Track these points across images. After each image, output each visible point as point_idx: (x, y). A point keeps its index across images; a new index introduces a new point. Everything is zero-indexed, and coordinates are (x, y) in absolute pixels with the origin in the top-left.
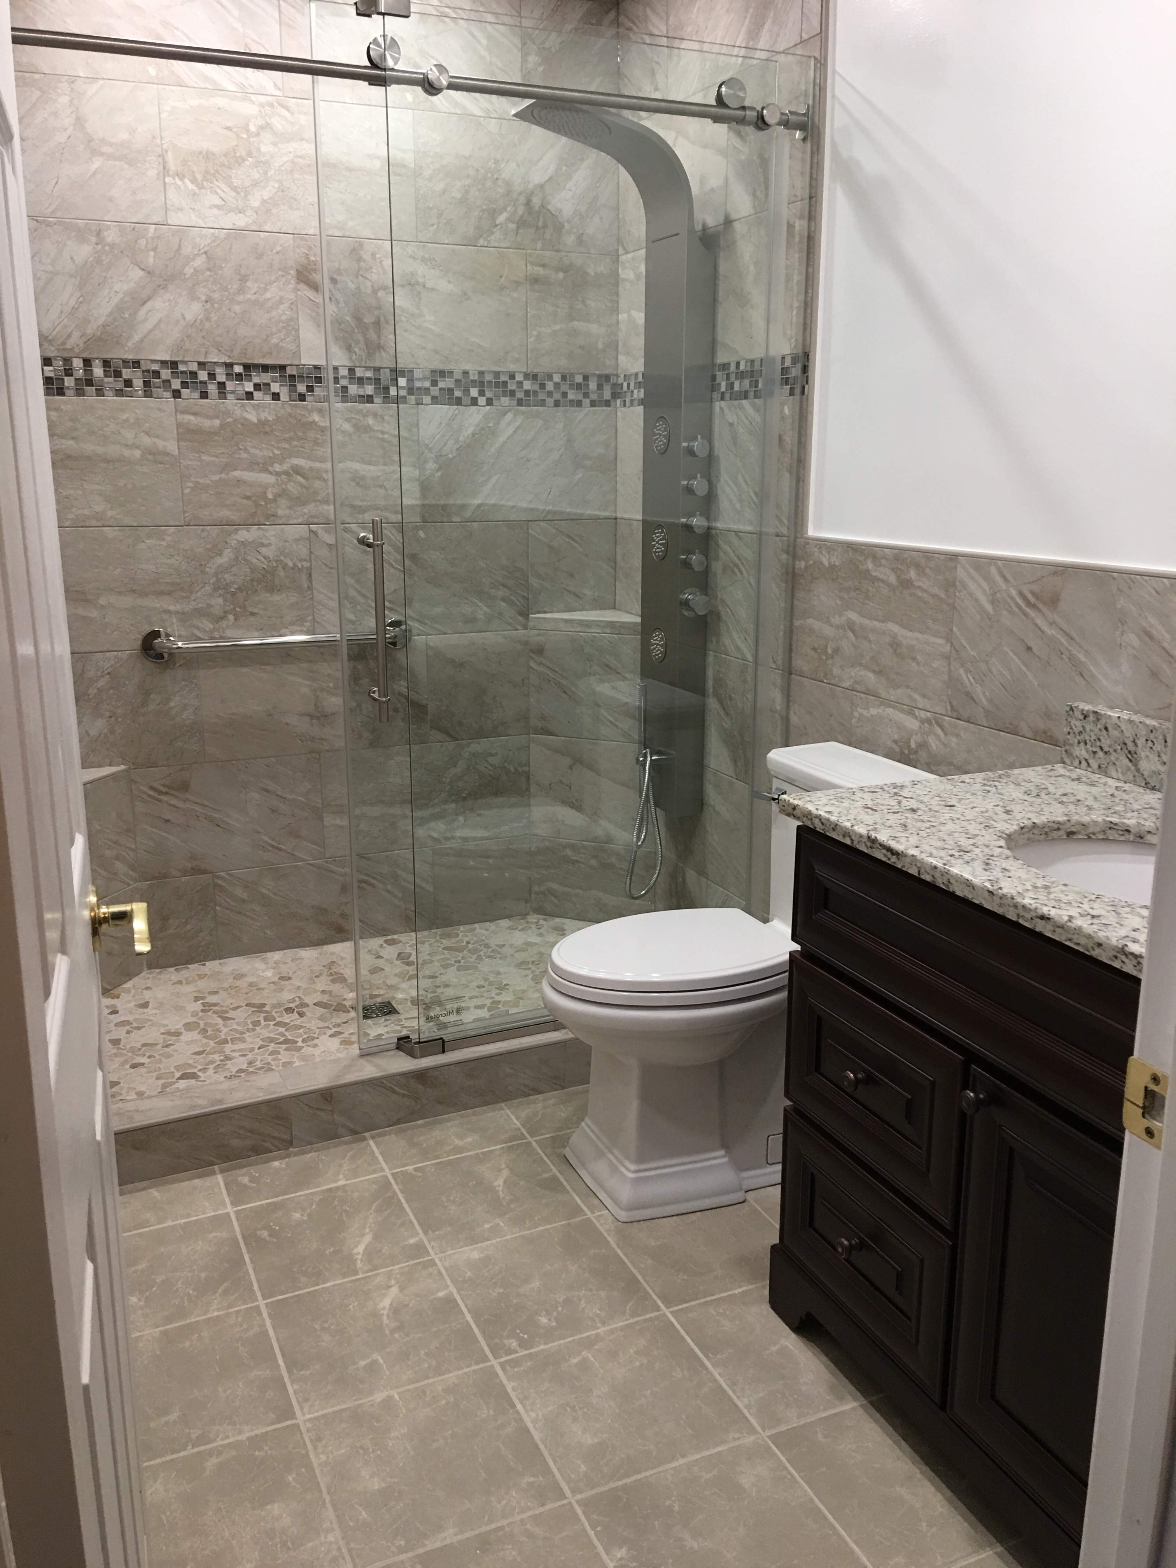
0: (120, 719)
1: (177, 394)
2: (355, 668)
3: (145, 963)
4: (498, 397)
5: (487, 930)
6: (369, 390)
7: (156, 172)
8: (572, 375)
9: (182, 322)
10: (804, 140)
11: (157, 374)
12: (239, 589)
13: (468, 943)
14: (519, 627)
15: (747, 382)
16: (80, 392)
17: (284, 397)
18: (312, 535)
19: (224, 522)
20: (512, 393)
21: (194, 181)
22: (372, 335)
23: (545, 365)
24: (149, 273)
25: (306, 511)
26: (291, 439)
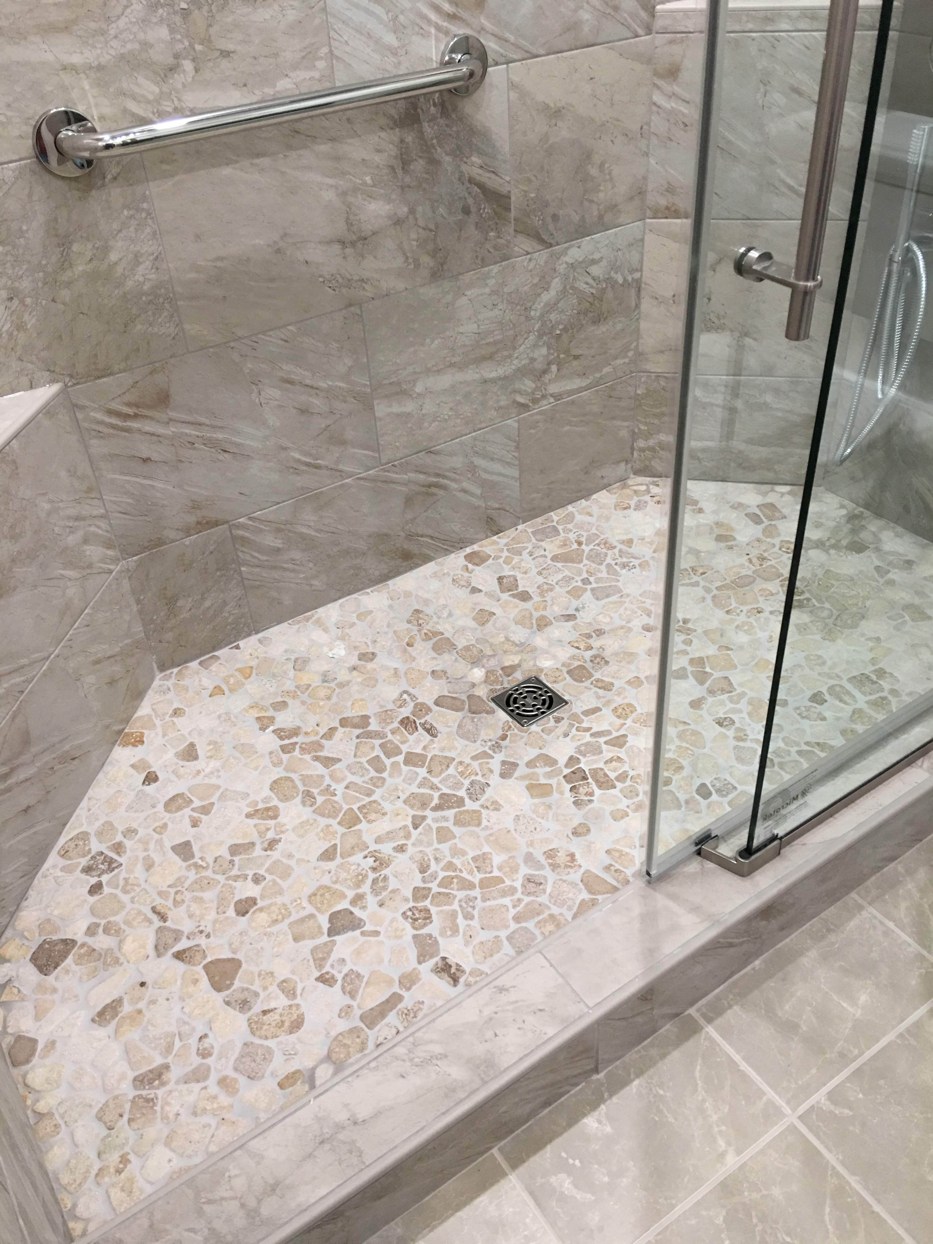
5: (588, 514)
13: (579, 543)
14: (640, 31)
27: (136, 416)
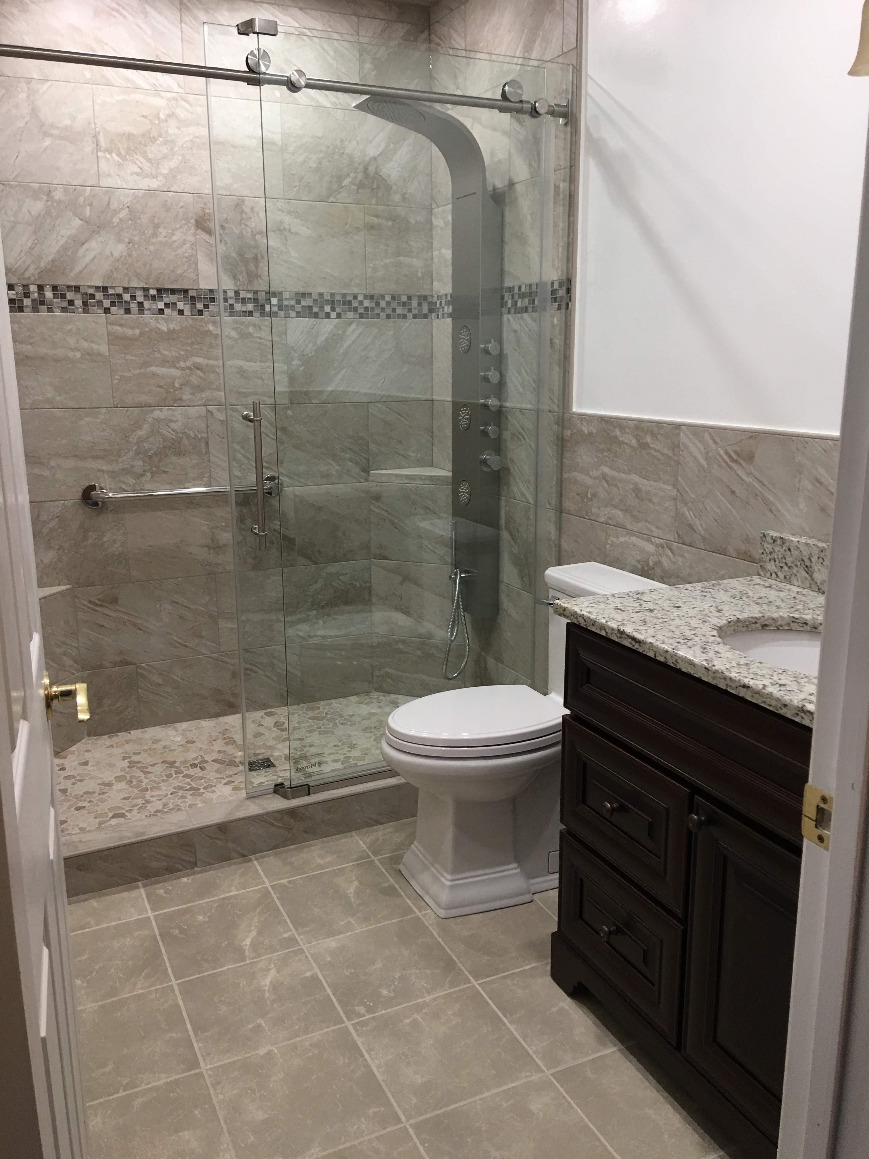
0: (66, 551)
1: (107, 311)
2: (241, 511)
3: (86, 733)
4: (345, 312)
5: (340, 704)
6: (250, 307)
7: (90, 148)
8: (399, 296)
9: (112, 259)
10: (566, 125)
11: (92, 296)
12: (155, 454)
13: (327, 714)
14: (362, 480)
15: (526, 300)
16: (35, 310)
17: (187, 312)
18: (209, 414)
19: (143, 405)
20: (356, 310)
21: (119, 154)
22: (252, 267)
23: (378, 289)
24: (86, 222)
25: (204, 396)
26: (193, 343)
27: (101, 605)
